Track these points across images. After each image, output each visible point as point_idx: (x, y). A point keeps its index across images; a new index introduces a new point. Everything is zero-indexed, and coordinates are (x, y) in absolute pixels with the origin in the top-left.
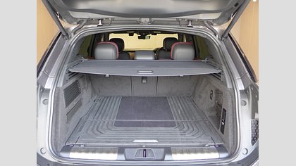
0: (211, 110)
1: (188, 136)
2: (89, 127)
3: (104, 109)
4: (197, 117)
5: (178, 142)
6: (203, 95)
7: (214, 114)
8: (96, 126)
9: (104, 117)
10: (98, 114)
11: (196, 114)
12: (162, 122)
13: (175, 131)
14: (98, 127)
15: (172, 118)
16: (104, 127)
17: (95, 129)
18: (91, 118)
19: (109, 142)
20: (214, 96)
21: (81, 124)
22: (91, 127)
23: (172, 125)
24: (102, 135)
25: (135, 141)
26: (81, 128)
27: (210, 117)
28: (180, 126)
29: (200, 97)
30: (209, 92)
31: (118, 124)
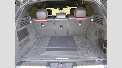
0: (96, 41)
1: (85, 55)
2: (33, 51)
3: (42, 42)
4: (89, 45)
5: (80, 59)
6: (91, 34)
7: (98, 43)
8: (36, 51)
9: (41, 46)
10: (38, 45)
11: (88, 43)
12: (70, 48)
13: (78, 52)
14: (37, 51)
15: (76, 46)
16: (41, 51)
17: (36, 53)
18: (34, 47)
19: (42, 60)
20: (98, 34)
21: (29, 50)
22: (34, 51)
23: (76, 49)
24: (39, 55)
25: (56, 59)
26: (29, 52)
27: (96, 44)
28: (80, 50)
29: (90, 35)
30: (95, 32)
31: (48, 50)
